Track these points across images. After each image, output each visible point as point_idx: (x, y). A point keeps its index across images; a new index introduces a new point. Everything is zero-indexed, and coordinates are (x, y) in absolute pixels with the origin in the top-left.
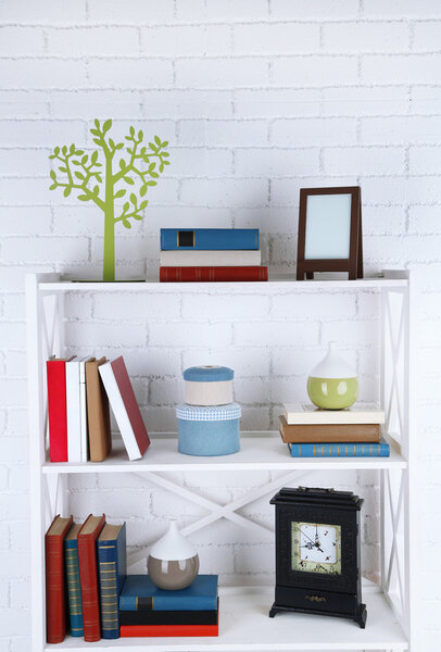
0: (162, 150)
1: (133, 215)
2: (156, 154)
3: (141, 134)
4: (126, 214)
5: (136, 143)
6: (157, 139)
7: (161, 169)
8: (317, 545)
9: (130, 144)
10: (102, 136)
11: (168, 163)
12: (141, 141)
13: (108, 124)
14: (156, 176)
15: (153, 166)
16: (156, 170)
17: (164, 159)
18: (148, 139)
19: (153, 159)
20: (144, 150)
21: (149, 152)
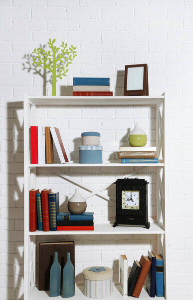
0: (74, 50)
1: (63, 74)
2: (72, 52)
3: (66, 45)
4: (61, 73)
5: (65, 48)
6: (72, 46)
7: (74, 57)
8: (131, 199)
9: (63, 48)
10: (52, 45)
11: (76, 55)
12: (66, 47)
13: (54, 41)
14: (71, 60)
15: (70, 56)
16: (72, 58)
17: (75, 53)
18: (69, 46)
19: (70, 54)
20: (67, 50)
21: (69, 51)
